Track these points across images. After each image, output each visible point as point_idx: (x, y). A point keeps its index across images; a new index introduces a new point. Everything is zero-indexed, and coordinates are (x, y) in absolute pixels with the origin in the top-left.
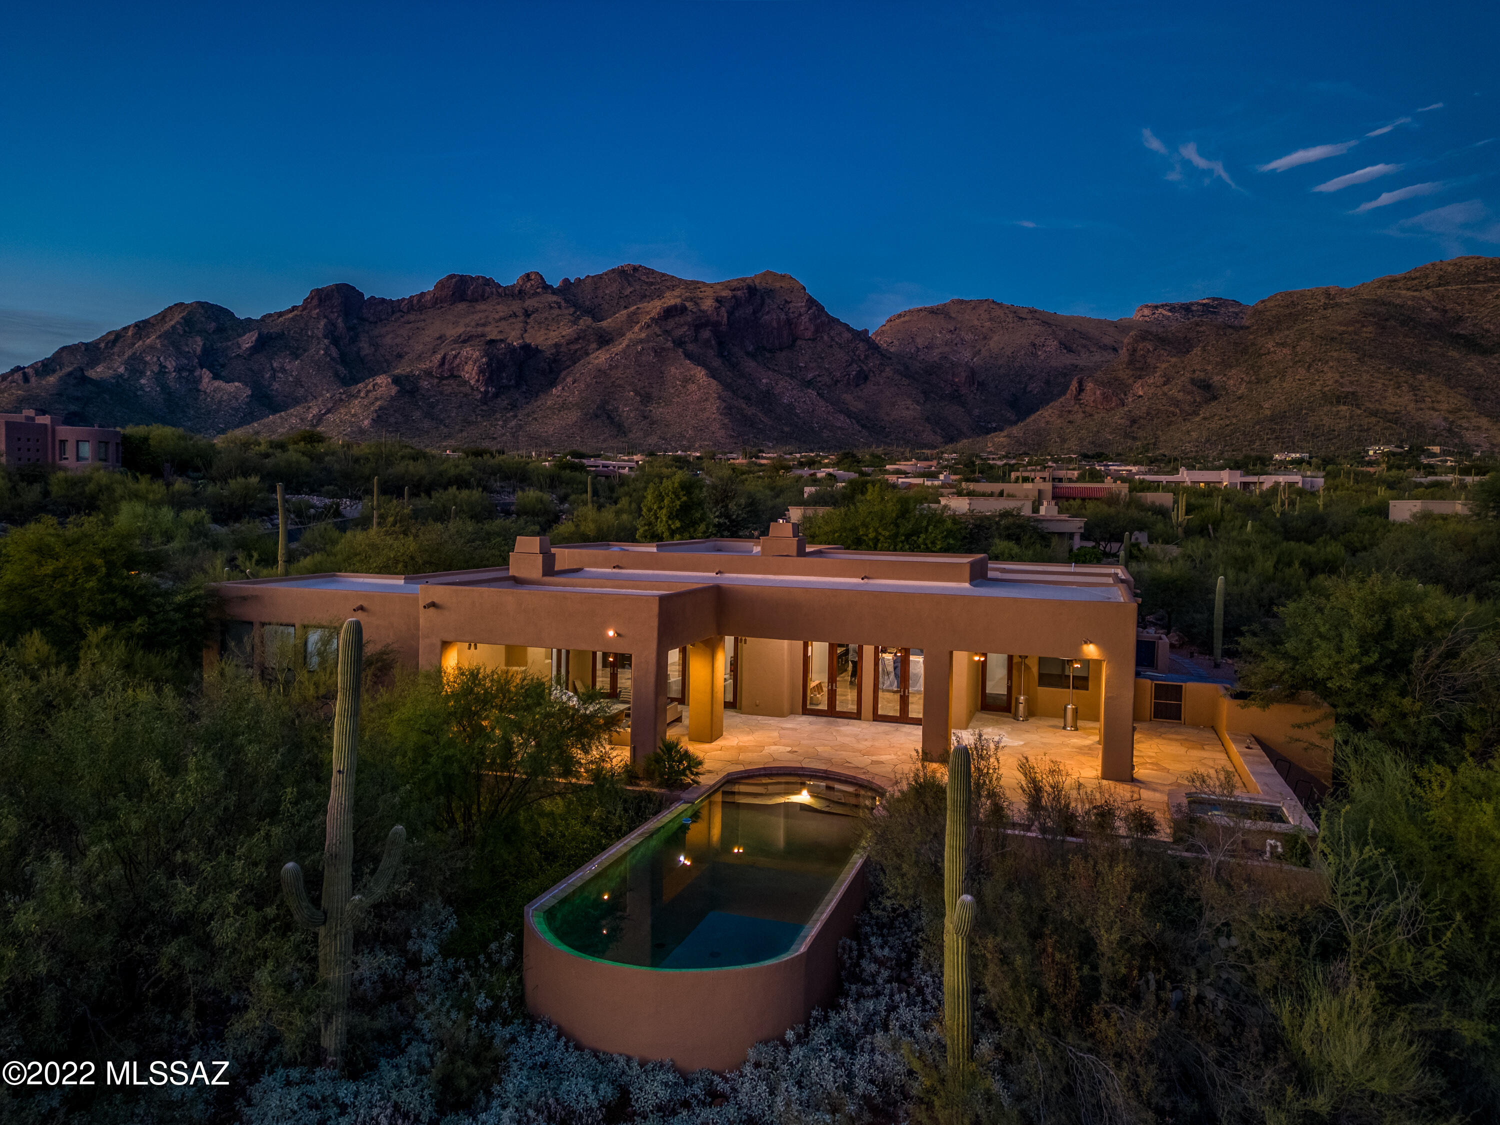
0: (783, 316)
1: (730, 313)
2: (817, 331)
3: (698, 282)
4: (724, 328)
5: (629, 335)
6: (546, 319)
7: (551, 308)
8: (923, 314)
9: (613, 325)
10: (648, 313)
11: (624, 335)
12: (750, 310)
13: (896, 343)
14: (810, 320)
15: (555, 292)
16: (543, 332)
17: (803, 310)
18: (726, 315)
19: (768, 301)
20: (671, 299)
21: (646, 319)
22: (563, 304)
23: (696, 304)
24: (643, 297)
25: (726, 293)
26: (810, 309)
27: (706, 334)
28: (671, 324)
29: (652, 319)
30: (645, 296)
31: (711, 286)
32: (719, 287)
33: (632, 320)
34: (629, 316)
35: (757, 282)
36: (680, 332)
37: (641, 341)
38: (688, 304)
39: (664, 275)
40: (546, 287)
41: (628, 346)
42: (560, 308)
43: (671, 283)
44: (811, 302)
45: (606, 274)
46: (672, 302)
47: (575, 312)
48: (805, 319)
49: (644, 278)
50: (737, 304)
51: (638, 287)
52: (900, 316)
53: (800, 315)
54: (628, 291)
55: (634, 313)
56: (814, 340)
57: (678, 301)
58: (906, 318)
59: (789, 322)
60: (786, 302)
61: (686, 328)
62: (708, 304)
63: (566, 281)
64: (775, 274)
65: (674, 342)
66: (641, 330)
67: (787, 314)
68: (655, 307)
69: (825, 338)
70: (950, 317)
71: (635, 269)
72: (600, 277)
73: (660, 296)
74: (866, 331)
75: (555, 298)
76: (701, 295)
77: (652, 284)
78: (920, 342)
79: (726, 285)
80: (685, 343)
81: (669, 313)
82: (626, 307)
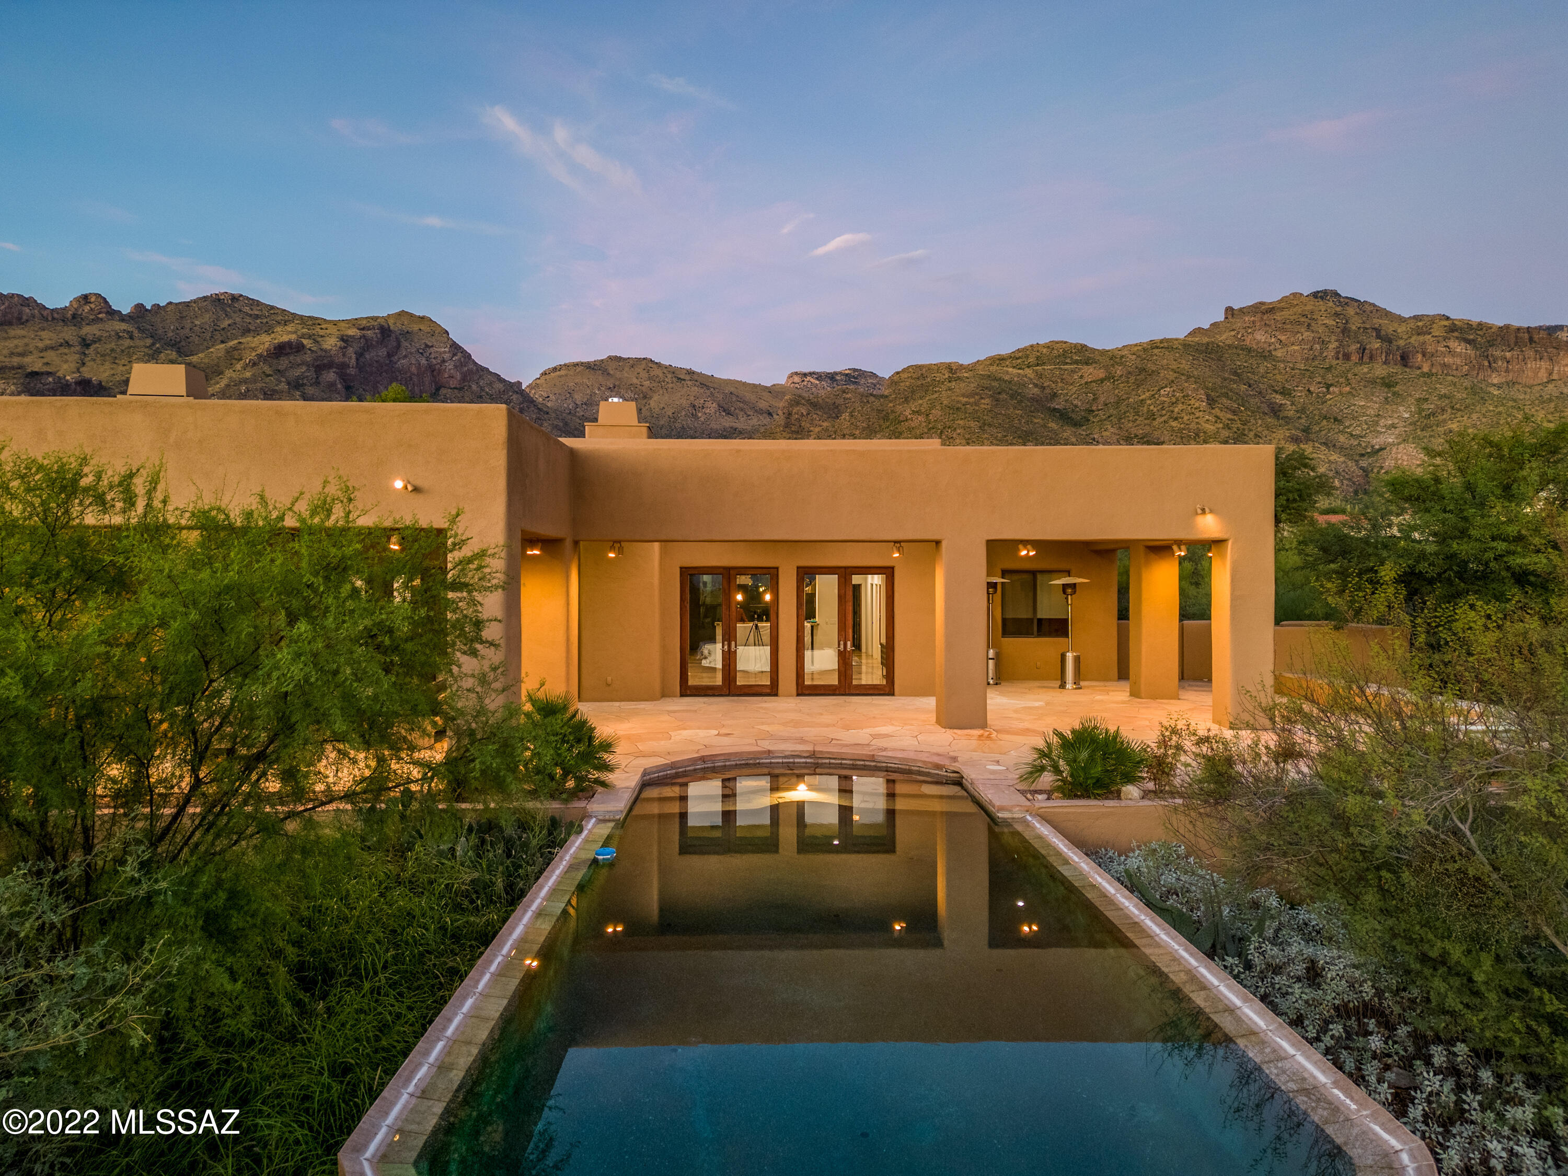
0: (423, 361)
1: (359, 355)
2: (464, 379)
3: (317, 319)
4: (352, 371)
5: (229, 373)
6: (112, 350)
7: (120, 337)
8: (579, 369)
9: (207, 361)
10: (253, 349)
11: (221, 373)
12: (383, 352)
13: (552, 397)
14: (456, 367)
15: (123, 318)
16: (107, 365)
17: (446, 356)
18: (354, 356)
19: (405, 344)
20: (284, 335)
21: (250, 356)
22: (136, 334)
23: (316, 341)
24: (246, 331)
25: (352, 332)
26: (454, 355)
27: (330, 376)
28: (284, 363)
29: (260, 356)
30: (249, 331)
31: (335, 323)
32: (343, 324)
33: (232, 356)
34: (227, 352)
35: (391, 322)
36: (297, 372)
37: (245, 381)
38: (305, 342)
39: (272, 308)
40: (112, 313)
41: (228, 386)
42: (131, 338)
43: (282, 316)
44: (456, 348)
45: (195, 301)
46: (285, 338)
47: (153, 344)
48: (449, 365)
49: (247, 309)
50: (367, 345)
51: (238, 320)
52: (555, 369)
53: (444, 361)
54: (225, 323)
55: (235, 349)
56: (461, 389)
57: (293, 337)
58: (562, 372)
59: (431, 368)
60: (427, 346)
61: (304, 369)
62: (331, 343)
63: (139, 307)
64: (412, 315)
65: (289, 384)
66: (245, 368)
67: (428, 359)
68: (264, 342)
69: (474, 387)
70: (608, 374)
71: (235, 298)
72: (187, 304)
73: (269, 330)
74: (519, 383)
75: (124, 326)
76: (322, 333)
77: (257, 317)
78: (579, 398)
79: (354, 323)
80: (303, 385)
81: (281, 350)
82: (223, 342)
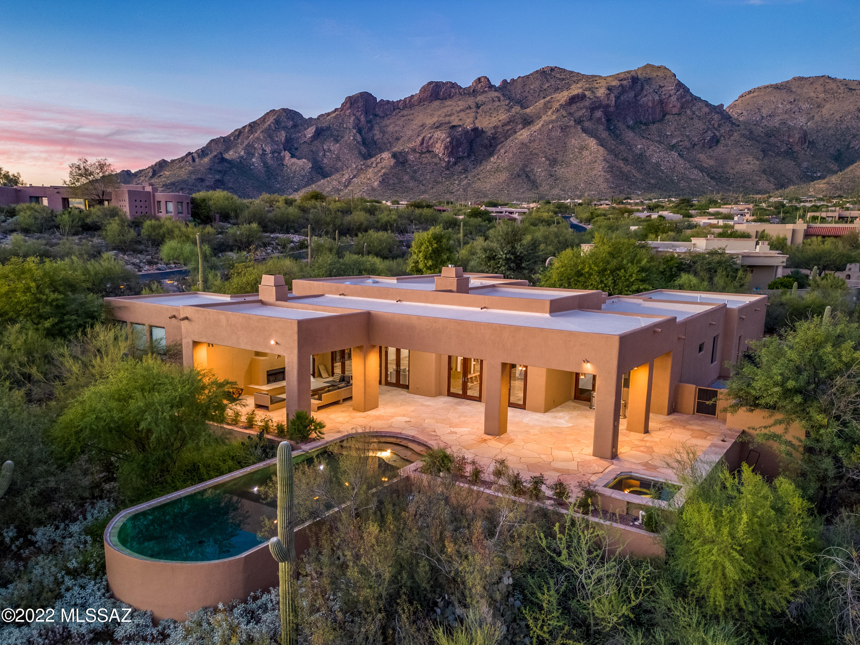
0: (657, 98)
1: (617, 98)
2: (682, 107)
3: (596, 76)
4: (612, 109)
5: (544, 118)
6: (490, 109)
7: (494, 101)
8: (768, 90)
9: (534, 111)
10: (558, 101)
11: (541, 117)
12: (632, 94)
13: (745, 113)
14: (678, 99)
15: (496, 89)
16: (487, 118)
17: (672, 92)
18: (614, 99)
19: (646, 87)
20: (576, 90)
21: (556, 105)
22: (502, 98)
23: (593, 92)
24: (557, 89)
25: (615, 83)
26: (678, 91)
27: (599, 114)
28: (574, 107)
29: (561, 105)
30: (558, 89)
31: (605, 78)
32: (610, 79)
33: (547, 107)
34: (545, 104)
35: (639, 73)
36: (580, 113)
37: (552, 122)
38: (587, 93)
39: (572, 72)
40: (491, 87)
41: (543, 125)
42: (499, 101)
43: (577, 77)
44: (680, 85)
45: (532, 74)
46: (576, 92)
47: (509, 103)
48: (674, 99)
49: (558, 75)
50: (623, 90)
51: (553, 83)
52: (750, 92)
53: (670, 96)
54: (545, 87)
55: (549, 102)
56: (679, 114)
57: (580, 91)
58: (755, 94)
59: (661, 102)
60: (661, 87)
61: (584, 110)
62: (601, 92)
63: (505, 81)
64: (653, 66)
65: (575, 121)
66: (552, 114)
67: (660, 96)
68: (563, 96)
69: (688, 112)
70: (791, 91)
71: (552, 69)
72: (528, 77)
73: (568, 89)
74: (722, 105)
75: (497, 94)
76: (597, 86)
77: (563, 79)
78: (765, 112)
79: (616, 77)
80: (583, 121)
81: (573, 100)
82: (544, 98)
